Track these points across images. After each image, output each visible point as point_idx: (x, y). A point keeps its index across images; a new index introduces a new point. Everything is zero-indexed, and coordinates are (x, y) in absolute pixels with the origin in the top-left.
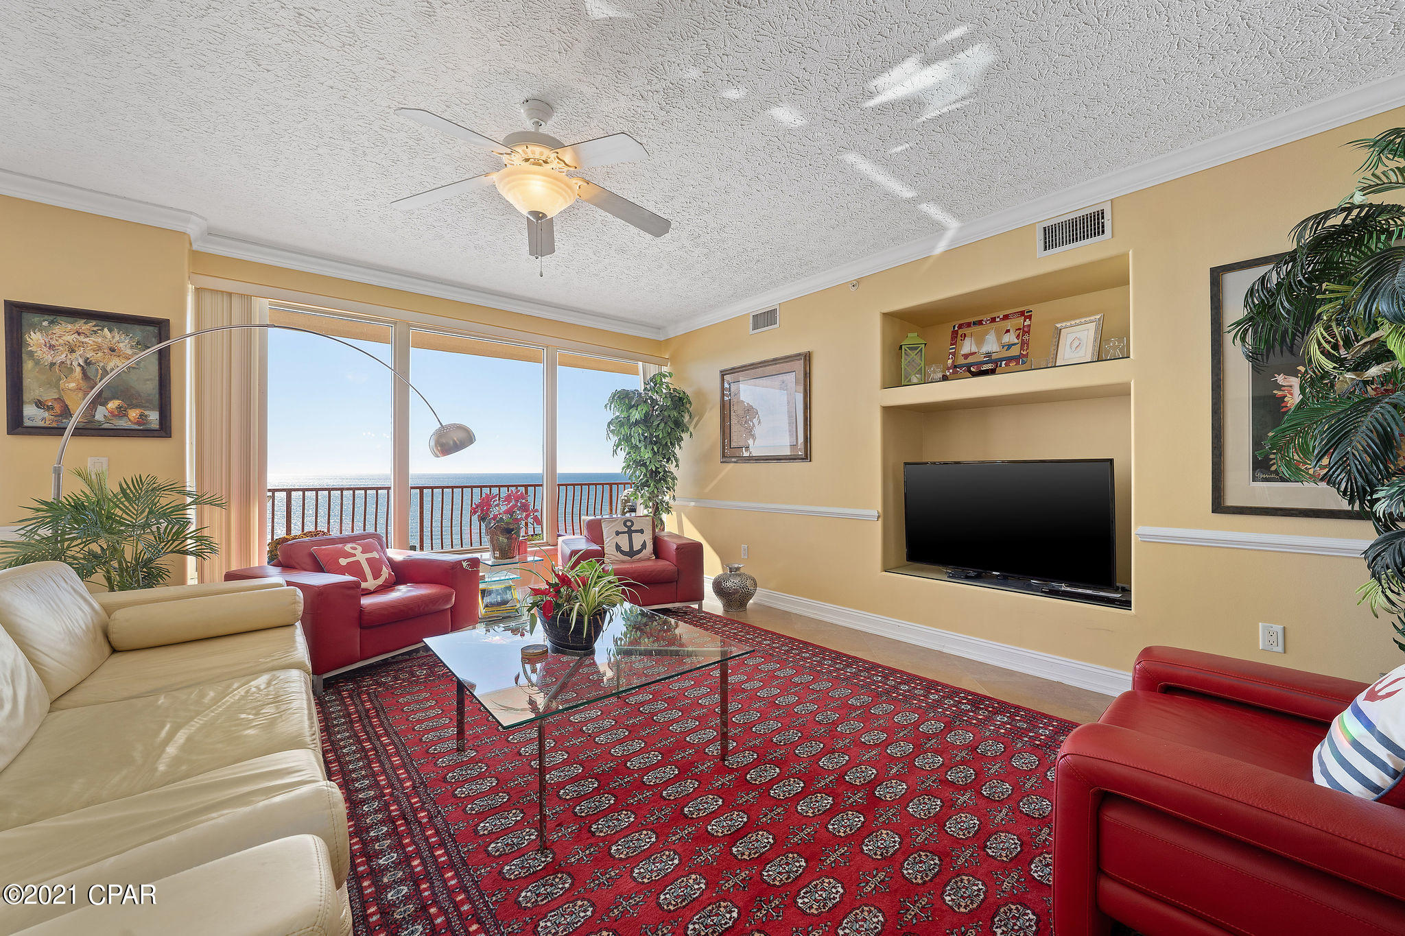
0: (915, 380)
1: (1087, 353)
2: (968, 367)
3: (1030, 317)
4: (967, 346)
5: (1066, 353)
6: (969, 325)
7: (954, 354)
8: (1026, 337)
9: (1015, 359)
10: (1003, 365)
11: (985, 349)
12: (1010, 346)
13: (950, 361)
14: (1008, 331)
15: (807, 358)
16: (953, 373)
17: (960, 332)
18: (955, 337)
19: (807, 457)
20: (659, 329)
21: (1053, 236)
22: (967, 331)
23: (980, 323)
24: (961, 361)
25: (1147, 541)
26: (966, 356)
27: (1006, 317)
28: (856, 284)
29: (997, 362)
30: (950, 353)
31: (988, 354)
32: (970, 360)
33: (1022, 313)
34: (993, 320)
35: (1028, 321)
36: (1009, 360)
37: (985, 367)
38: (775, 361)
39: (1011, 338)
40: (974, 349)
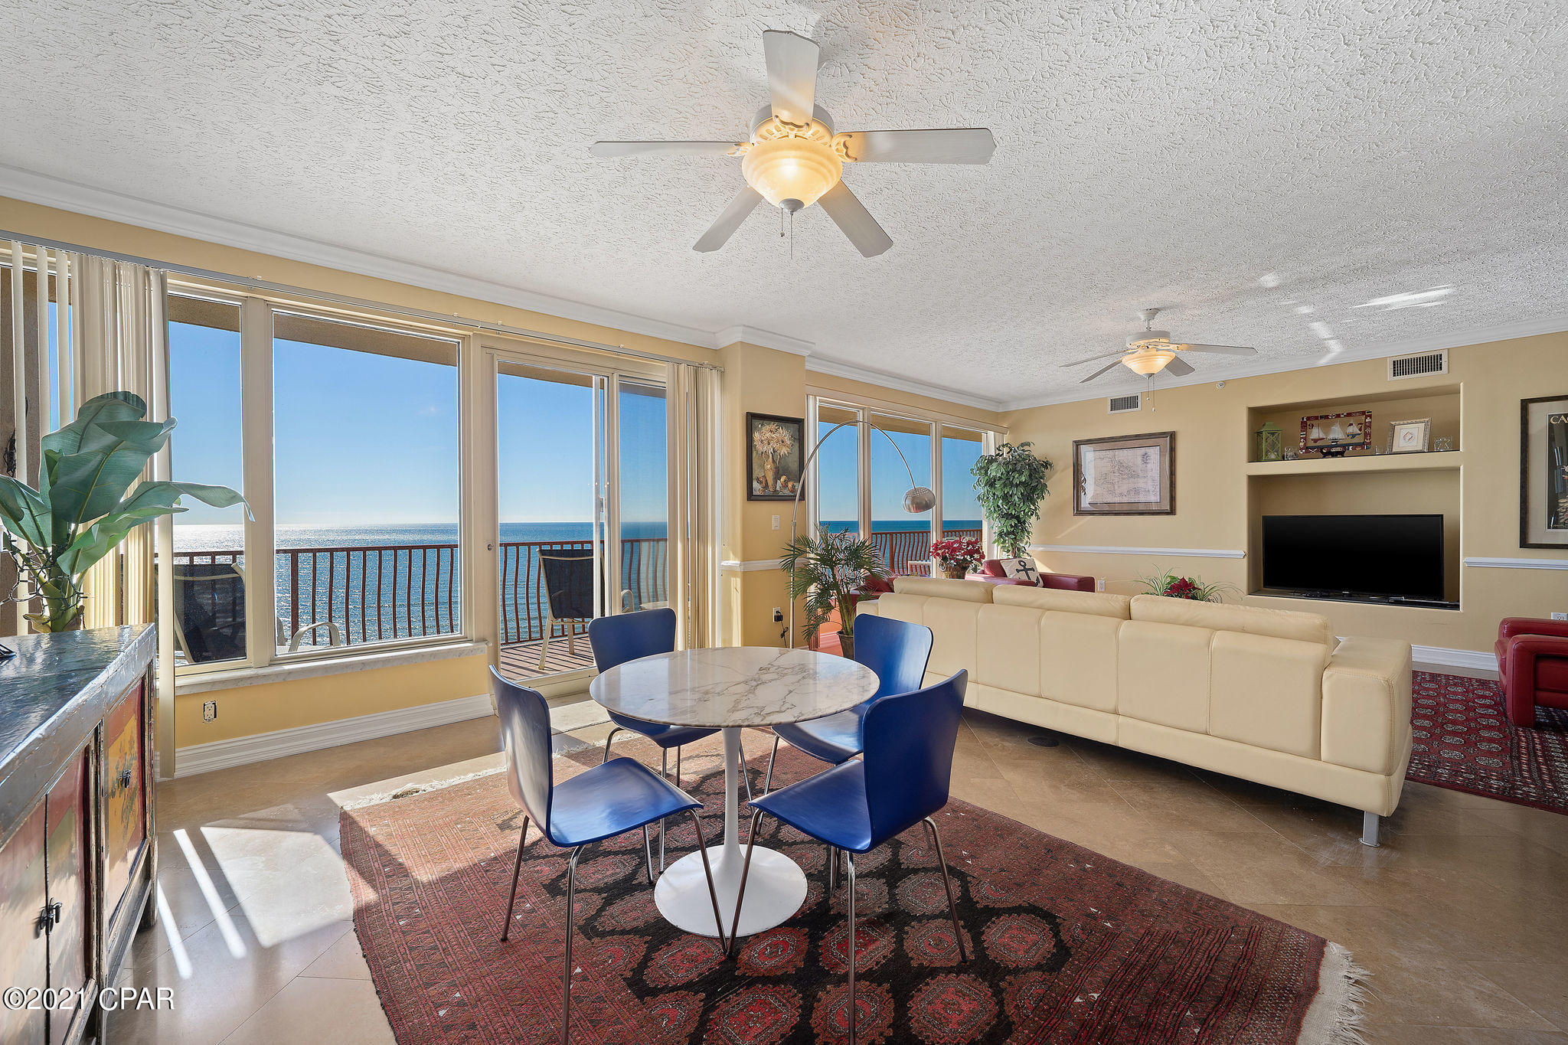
0: (1273, 456)
1: (1418, 443)
2: (1321, 449)
3: (1370, 416)
4: (1315, 433)
5: (1399, 444)
6: (1316, 418)
7: (1305, 439)
8: (1368, 430)
9: (1361, 445)
10: (1351, 449)
11: (1331, 436)
12: (1354, 436)
13: (1302, 444)
14: (1351, 425)
15: (1172, 436)
16: (1306, 452)
17: (1308, 423)
18: (1305, 426)
19: (1172, 511)
20: (1000, 403)
21: (1401, 367)
22: (1315, 422)
23: (1326, 417)
24: (1311, 444)
25: (1470, 566)
26: (1315, 441)
27: (1349, 415)
28: (1224, 383)
29: (1345, 446)
30: (1302, 438)
31: (1334, 440)
32: (1319, 444)
33: (1363, 413)
34: (1338, 416)
35: (1368, 420)
36: (1355, 445)
37: (1333, 450)
38: (1138, 437)
39: (1354, 429)
40: (1322, 436)
